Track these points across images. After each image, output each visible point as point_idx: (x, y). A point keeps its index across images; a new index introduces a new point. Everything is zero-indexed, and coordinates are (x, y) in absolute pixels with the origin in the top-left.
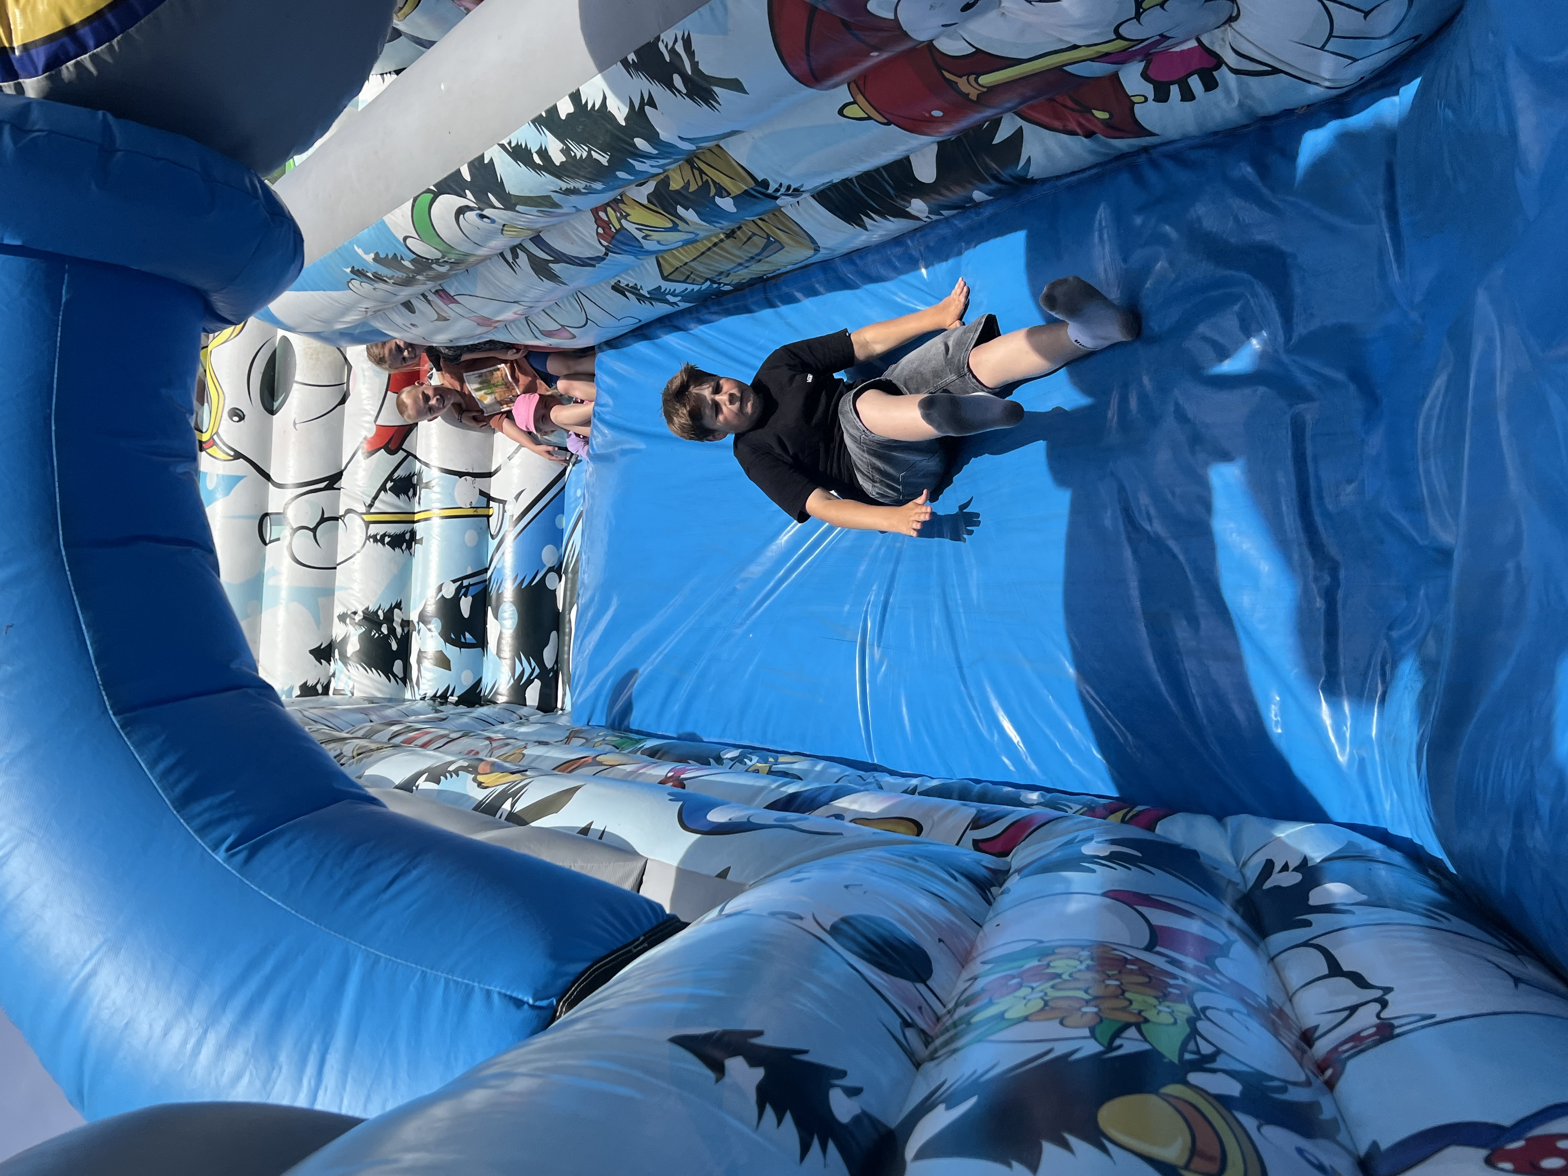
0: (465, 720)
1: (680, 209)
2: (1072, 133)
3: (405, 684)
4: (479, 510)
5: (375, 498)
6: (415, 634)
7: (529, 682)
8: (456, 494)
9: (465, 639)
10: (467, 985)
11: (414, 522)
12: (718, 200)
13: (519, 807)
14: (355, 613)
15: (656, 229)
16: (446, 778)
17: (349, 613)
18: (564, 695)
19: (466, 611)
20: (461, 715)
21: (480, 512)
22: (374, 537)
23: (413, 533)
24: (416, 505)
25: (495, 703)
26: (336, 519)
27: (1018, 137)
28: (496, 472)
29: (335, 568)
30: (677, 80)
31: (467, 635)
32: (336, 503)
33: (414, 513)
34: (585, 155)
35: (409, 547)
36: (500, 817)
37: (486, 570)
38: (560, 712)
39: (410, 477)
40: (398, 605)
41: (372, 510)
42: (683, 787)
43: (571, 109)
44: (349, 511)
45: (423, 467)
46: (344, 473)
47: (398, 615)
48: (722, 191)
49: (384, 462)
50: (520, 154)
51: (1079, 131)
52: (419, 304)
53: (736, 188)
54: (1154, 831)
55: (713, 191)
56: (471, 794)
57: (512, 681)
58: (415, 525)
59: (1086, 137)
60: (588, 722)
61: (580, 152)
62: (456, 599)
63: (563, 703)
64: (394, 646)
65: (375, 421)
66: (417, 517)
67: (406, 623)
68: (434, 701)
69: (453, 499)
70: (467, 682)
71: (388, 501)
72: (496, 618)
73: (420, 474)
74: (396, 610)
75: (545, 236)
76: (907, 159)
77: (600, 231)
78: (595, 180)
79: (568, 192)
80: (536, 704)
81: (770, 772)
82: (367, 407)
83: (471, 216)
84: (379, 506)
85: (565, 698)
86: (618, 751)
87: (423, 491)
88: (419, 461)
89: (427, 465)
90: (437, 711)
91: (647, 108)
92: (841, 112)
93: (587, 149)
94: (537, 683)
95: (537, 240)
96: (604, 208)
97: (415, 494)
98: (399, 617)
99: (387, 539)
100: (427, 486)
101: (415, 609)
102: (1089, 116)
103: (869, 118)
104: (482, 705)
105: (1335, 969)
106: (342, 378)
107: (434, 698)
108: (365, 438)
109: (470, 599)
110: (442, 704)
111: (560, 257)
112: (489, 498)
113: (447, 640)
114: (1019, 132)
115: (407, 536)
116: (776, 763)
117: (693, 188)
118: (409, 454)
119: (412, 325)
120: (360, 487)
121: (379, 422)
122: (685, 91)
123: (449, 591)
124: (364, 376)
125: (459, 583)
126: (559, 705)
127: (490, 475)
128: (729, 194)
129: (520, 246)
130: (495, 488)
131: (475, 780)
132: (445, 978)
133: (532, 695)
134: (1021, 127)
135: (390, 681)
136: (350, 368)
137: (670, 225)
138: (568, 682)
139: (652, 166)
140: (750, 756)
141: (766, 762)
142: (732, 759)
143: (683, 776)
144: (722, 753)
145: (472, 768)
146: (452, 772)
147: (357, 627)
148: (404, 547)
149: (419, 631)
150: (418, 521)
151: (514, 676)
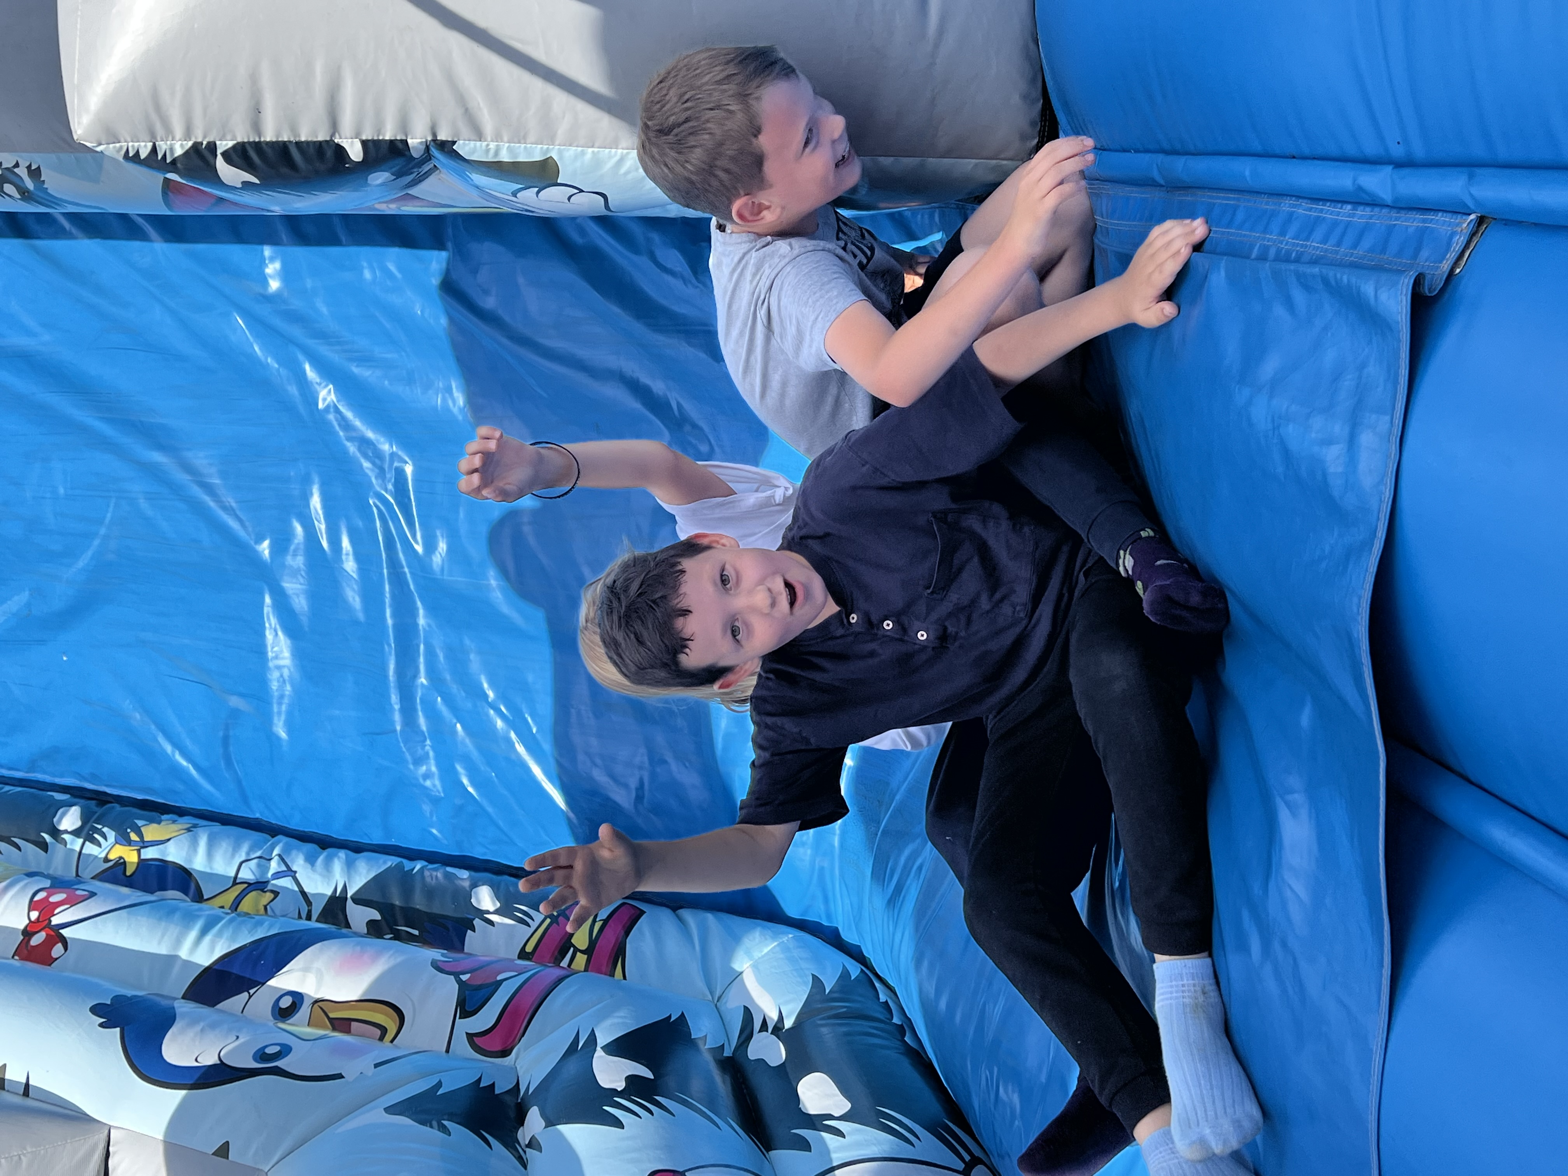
116: (143, 843)
140: (99, 827)
141: (129, 842)
142: (76, 833)
143: (55, 921)
144: (55, 820)
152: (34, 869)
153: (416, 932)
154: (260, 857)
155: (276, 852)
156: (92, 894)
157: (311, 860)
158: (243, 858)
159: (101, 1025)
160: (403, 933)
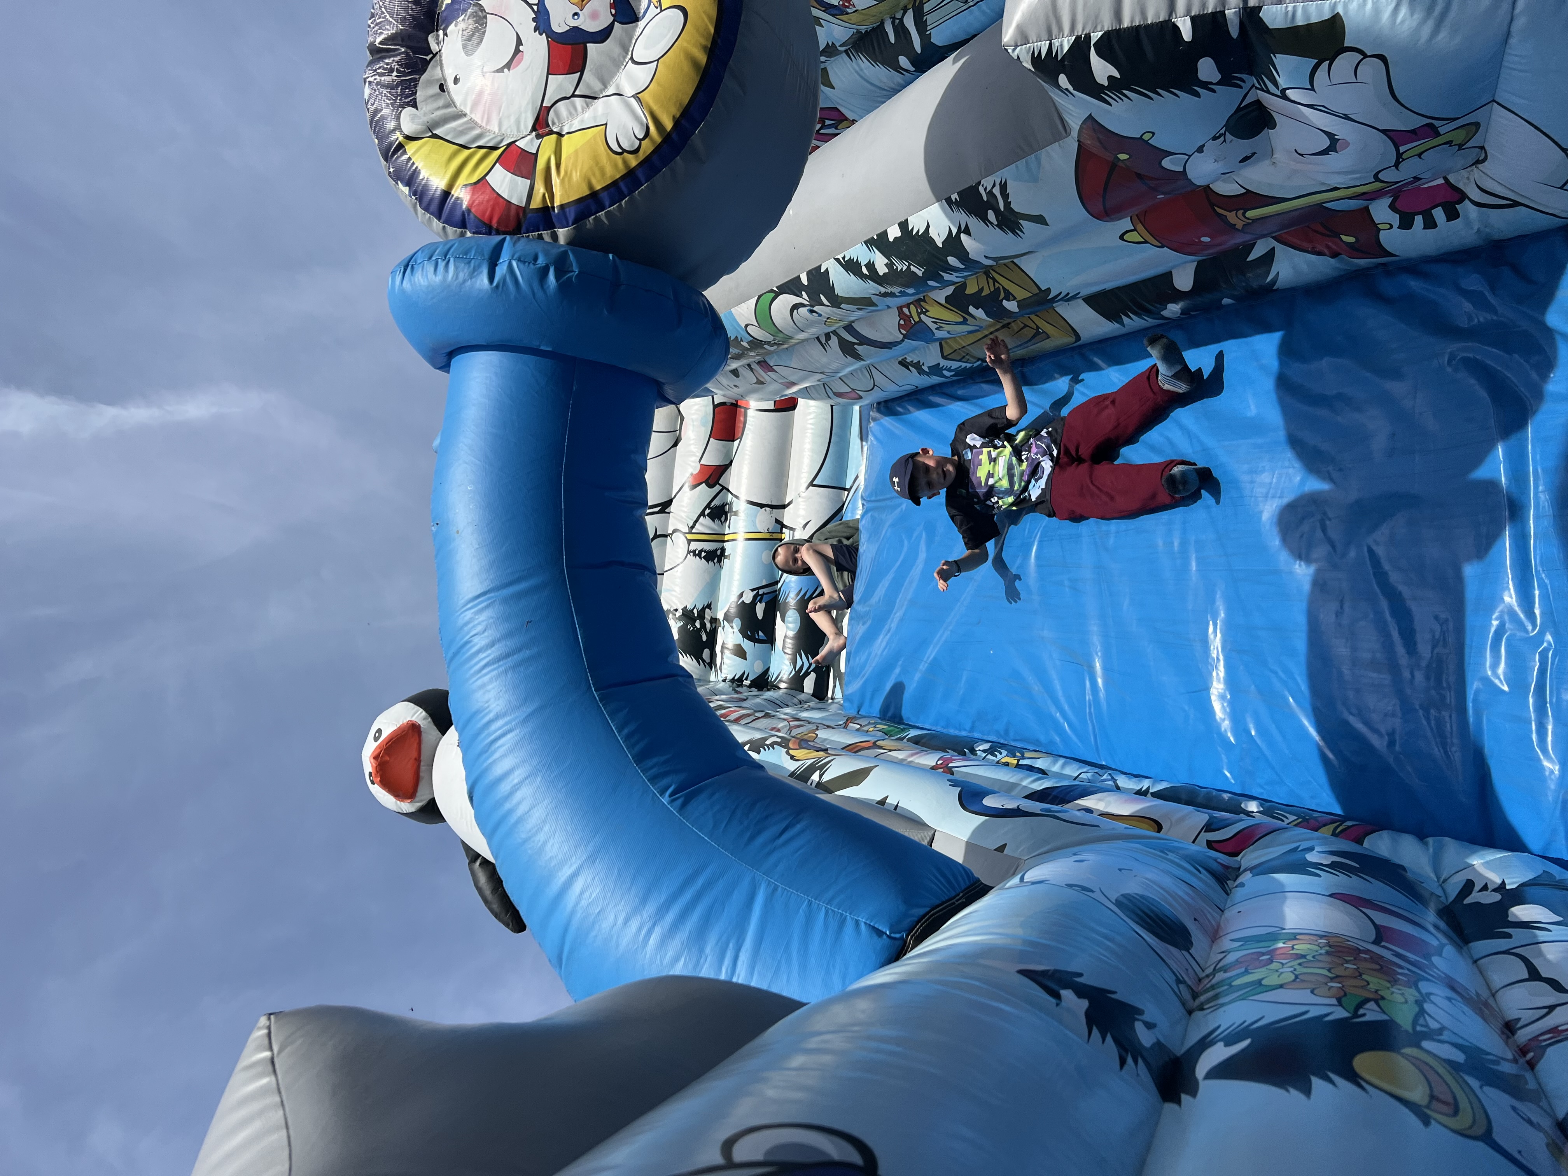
0: (758, 700)
1: (971, 309)
2: (1319, 254)
3: (711, 667)
4: (774, 535)
5: (696, 521)
6: (720, 629)
7: (807, 674)
8: (757, 521)
9: (758, 635)
10: (842, 914)
11: (724, 541)
12: (1005, 303)
13: (826, 778)
14: (676, 610)
15: (948, 323)
16: (765, 750)
17: (672, 610)
18: (834, 687)
19: (760, 615)
20: (756, 696)
21: (775, 536)
22: (694, 552)
23: (723, 550)
24: (727, 528)
25: (780, 688)
26: (666, 536)
27: (1270, 256)
28: (789, 504)
29: (663, 574)
30: (991, 215)
31: (760, 633)
32: (666, 523)
33: (725, 535)
34: (905, 268)
35: (720, 561)
36: (811, 784)
37: (777, 582)
38: (830, 701)
39: (723, 506)
40: (709, 606)
41: (694, 531)
42: (952, 774)
43: (899, 234)
44: (675, 531)
45: (734, 499)
46: (674, 501)
47: (708, 614)
48: (1009, 296)
49: (704, 493)
50: (851, 266)
51: (1326, 251)
52: (745, 373)
53: (1021, 294)
54: (1362, 845)
55: (1002, 295)
56: (785, 765)
57: (793, 672)
58: (725, 544)
59: (1332, 257)
60: (858, 712)
61: (901, 266)
62: (753, 604)
63: (833, 693)
64: (704, 638)
65: (700, 461)
66: (726, 538)
67: (714, 620)
68: (733, 683)
69: (755, 525)
70: (758, 670)
71: (706, 525)
72: (783, 621)
73: (731, 504)
74: (707, 610)
75: (857, 326)
76: (1171, 273)
77: (902, 322)
78: (908, 287)
79: (885, 295)
80: (812, 692)
81: (1018, 766)
82: (694, 450)
83: (803, 311)
84: (698, 528)
85: (835, 690)
86: (887, 737)
87: (733, 517)
88: (732, 493)
89: (737, 497)
90: (737, 692)
91: (962, 235)
92: (1122, 237)
93: (907, 264)
94: (813, 675)
95: (849, 328)
96: (908, 306)
97: (726, 520)
98: (709, 615)
99: (703, 554)
100: (736, 513)
101: (721, 610)
102: (1337, 240)
103: (1146, 242)
104: (769, 690)
105: (1534, 975)
106: (677, 427)
107: (733, 680)
108: (692, 474)
109: (763, 604)
110: (738, 686)
111: (865, 341)
112: (783, 525)
113: (745, 636)
114: (1272, 251)
115: (719, 552)
116: (1023, 758)
117: (986, 292)
118: (724, 488)
119: (735, 386)
120: (684, 512)
121: (703, 462)
122: (996, 223)
123: (748, 598)
124: (693, 425)
125: (755, 592)
126: (830, 695)
127: (784, 507)
128: (1015, 298)
129: (835, 332)
130: (788, 516)
131: (787, 753)
132: (826, 908)
133: (809, 684)
134: (1274, 248)
135: (699, 664)
136: (682, 419)
137: (961, 320)
138: (838, 675)
139: (957, 277)
140: (997, 751)
141: (1014, 756)
142: (985, 751)
143: (951, 765)
144: (972, 747)
145: (784, 743)
146: (770, 744)
147: (677, 621)
148: (716, 561)
149: (724, 627)
150: (727, 541)
151: (795, 668)
154: (1096, 773)
155: (1108, 774)
157: (1129, 779)
158: (1084, 771)
159: (951, 786)
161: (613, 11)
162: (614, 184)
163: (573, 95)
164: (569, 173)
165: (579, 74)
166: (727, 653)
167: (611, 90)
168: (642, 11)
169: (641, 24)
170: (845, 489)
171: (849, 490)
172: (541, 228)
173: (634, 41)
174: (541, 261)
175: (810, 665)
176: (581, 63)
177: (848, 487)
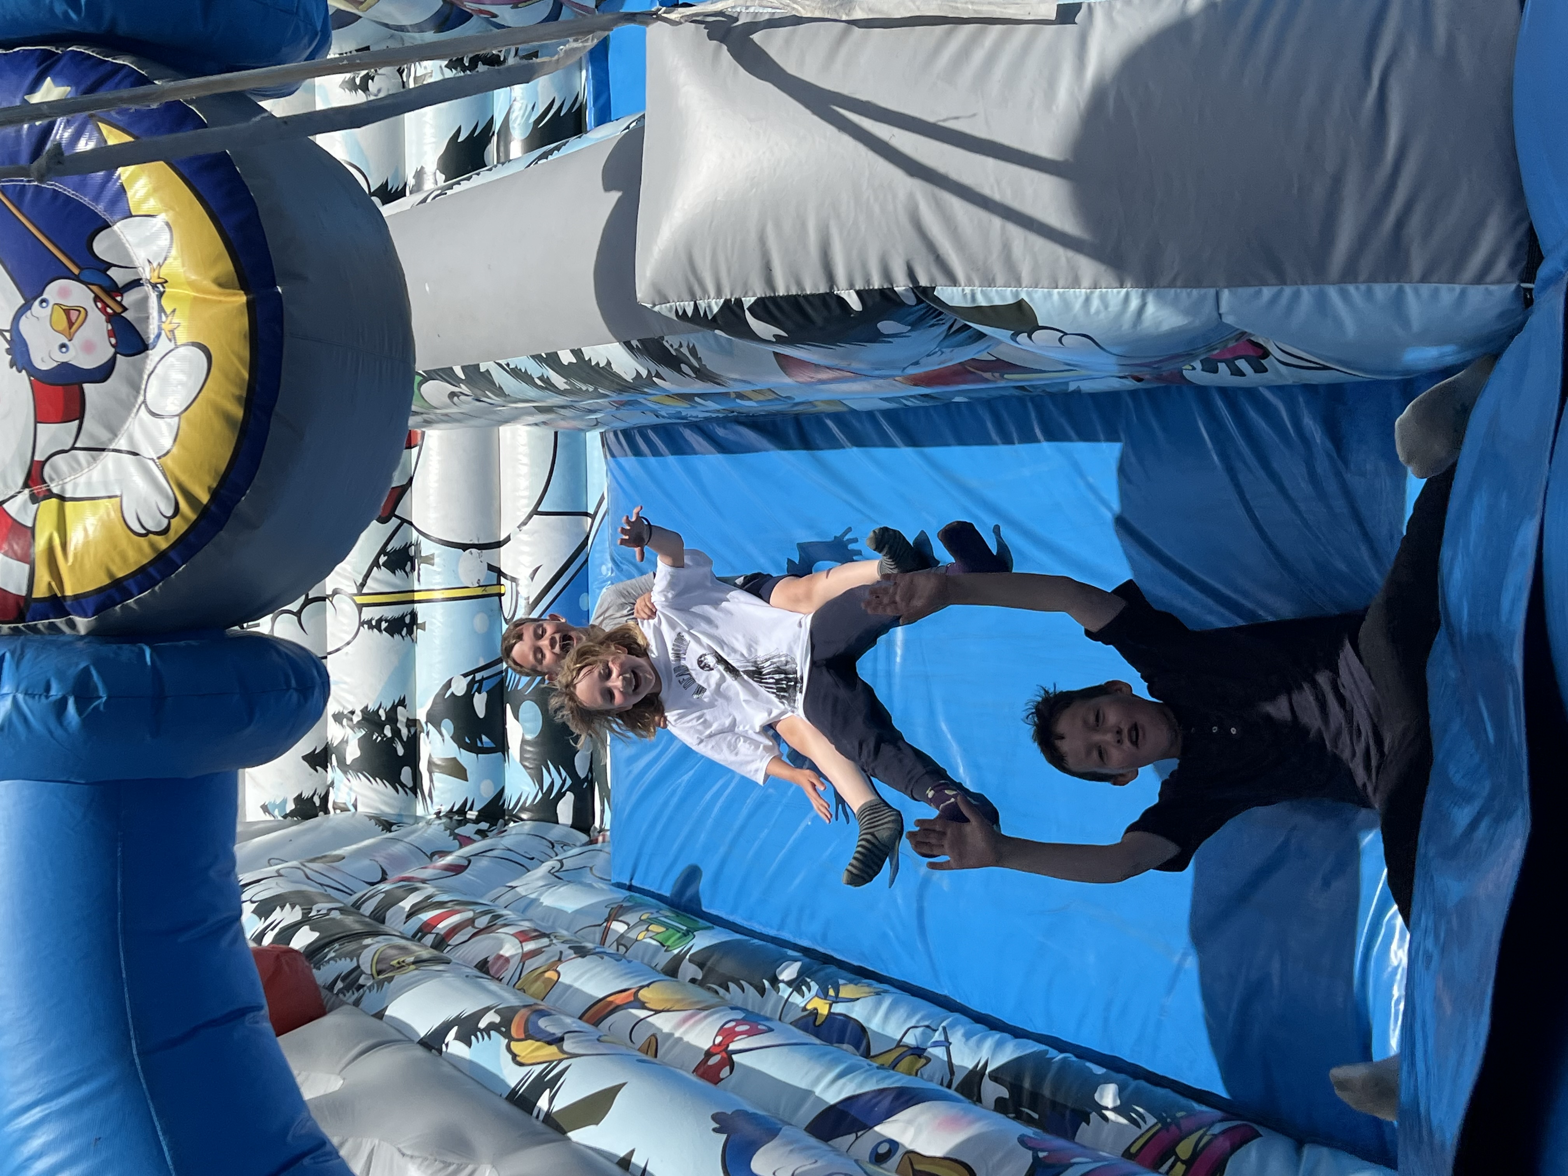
1: (697, 400)
3: (416, 794)
4: (488, 588)
5: (367, 576)
6: (423, 736)
7: (561, 795)
8: (461, 571)
9: (482, 742)
11: (413, 602)
13: (558, 1105)
14: (353, 713)
16: (478, 1039)
18: (602, 812)
19: (480, 710)
21: (490, 591)
22: (369, 622)
23: (414, 615)
24: (416, 582)
25: (522, 819)
26: (323, 599)
28: (508, 539)
29: (326, 658)
30: (685, 369)
31: (484, 738)
33: (413, 591)
35: (410, 632)
36: (537, 1118)
38: (599, 832)
39: (406, 548)
40: (402, 703)
41: (365, 591)
43: (574, 360)
44: (335, 592)
45: (421, 538)
47: (402, 715)
50: (519, 375)
56: (505, 1072)
57: (540, 795)
58: (416, 606)
61: (585, 387)
62: (469, 696)
63: (602, 819)
64: (400, 751)
66: (417, 596)
67: (412, 723)
68: (451, 818)
69: (457, 577)
70: (487, 793)
71: (381, 579)
72: (517, 717)
73: (417, 545)
74: (400, 708)
80: (570, 822)
83: (466, 399)
84: (372, 585)
85: (603, 816)
87: (422, 566)
88: (417, 529)
89: (425, 535)
90: (455, 835)
91: (655, 379)
93: (592, 387)
94: (570, 797)
97: (413, 568)
98: (403, 716)
99: (384, 625)
100: (427, 559)
101: (421, 707)
104: (505, 822)
107: (451, 815)
109: (484, 695)
110: (460, 823)
112: (500, 573)
113: (462, 745)
115: (407, 620)
116: (837, 1000)
118: (403, 521)
122: (692, 375)
123: (459, 688)
125: (471, 677)
126: (597, 824)
127: (499, 544)
130: (506, 559)
131: (508, 1048)
133: (565, 810)
135: (397, 791)
138: (606, 795)
140: (809, 980)
141: (825, 996)
142: (789, 983)
143: (732, 1047)
144: (778, 970)
145: (503, 1028)
146: (484, 1030)
147: (356, 729)
148: (404, 632)
149: (428, 734)
150: (419, 602)
151: (541, 788)
152: (739, 1005)
153: (1036, 1116)
154: (928, 1027)
155: (944, 1024)
156: (771, 1030)
157: (968, 1036)
158: (912, 1024)
159: (715, 1130)
160: (1024, 1115)
161: (113, 341)
162: (142, 570)
163: (73, 448)
164: (79, 559)
165: (77, 422)
166: (437, 776)
167: (122, 443)
168: (152, 337)
169: (153, 355)
170: (586, 514)
171: (593, 517)
172: (51, 616)
173: (146, 377)
174: (55, 692)
175: (564, 782)
176: (78, 408)
177: (591, 511)
